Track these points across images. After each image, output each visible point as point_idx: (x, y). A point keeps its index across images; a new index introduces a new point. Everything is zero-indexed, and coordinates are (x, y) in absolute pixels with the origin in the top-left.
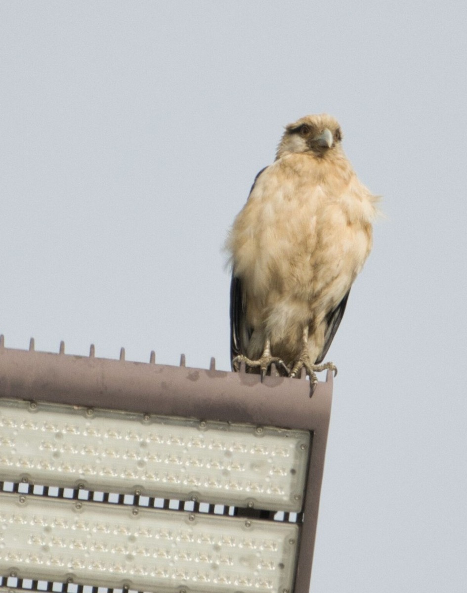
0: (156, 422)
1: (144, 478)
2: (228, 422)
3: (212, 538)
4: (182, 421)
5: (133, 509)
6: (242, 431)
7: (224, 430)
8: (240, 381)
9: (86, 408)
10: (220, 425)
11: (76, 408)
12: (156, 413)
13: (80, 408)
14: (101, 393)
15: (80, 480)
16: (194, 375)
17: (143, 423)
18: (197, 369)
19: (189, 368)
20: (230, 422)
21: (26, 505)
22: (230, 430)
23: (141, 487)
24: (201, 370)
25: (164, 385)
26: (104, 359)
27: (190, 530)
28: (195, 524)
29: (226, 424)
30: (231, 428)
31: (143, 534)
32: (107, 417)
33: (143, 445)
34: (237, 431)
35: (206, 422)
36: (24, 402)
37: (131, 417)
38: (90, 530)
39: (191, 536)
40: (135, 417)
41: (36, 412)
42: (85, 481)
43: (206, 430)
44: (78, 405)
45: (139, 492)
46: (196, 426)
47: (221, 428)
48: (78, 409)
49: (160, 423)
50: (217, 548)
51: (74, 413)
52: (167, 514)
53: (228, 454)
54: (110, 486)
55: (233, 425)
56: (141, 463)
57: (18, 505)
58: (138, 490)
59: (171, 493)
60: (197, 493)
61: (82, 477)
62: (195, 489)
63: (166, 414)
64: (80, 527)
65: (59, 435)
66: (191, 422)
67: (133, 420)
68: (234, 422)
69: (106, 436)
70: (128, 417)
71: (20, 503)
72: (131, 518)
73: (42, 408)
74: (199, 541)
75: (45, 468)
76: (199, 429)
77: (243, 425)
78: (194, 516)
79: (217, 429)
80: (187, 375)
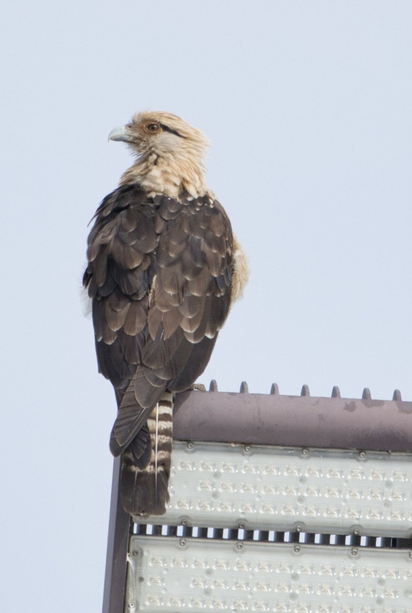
0: (315, 456)
1: (304, 514)
2: (388, 451)
3: (375, 572)
4: (342, 452)
5: (295, 546)
6: (402, 460)
7: (384, 460)
8: (397, 409)
9: (243, 445)
10: (379, 454)
11: (233, 445)
12: (314, 447)
13: (238, 445)
14: (258, 428)
15: (239, 520)
16: (351, 405)
17: (301, 457)
18: (352, 399)
19: (344, 399)
20: (390, 451)
21: (187, 548)
22: (390, 460)
23: (302, 523)
24: (357, 400)
25: (321, 417)
26: (258, 394)
27: (353, 565)
28: (359, 558)
29: (385, 453)
30: (392, 457)
31: (305, 570)
32: (265, 453)
33: (302, 480)
34: (396, 460)
35: (365, 452)
36: (181, 442)
37: (289, 452)
38: (253, 570)
39: (354, 571)
40: (293, 452)
41: (193, 452)
42: (245, 520)
43: (365, 461)
44: (235, 443)
45: (300, 528)
46: (356, 457)
47: (381, 457)
48: (236, 447)
49: (319, 456)
50: (381, 582)
51: (231, 451)
52: (329, 549)
53: (388, 484)
54: (270, 524)
55: (393, 454)
56: (301, 499)
57: (179, 549)
58: (299, 527)
59: (332, 527)
60: (360, 526)
61: (242, 516)
62: (356, 522)
63: (324, 447)
64: (241, 568)
65: (216, 475)
66: (351, 454)
67: (291, 455)
68: (394, 451)
69: (264, 473)
70: (286, 452)
71: (181, 547)
72: (293, 555)
73: (199, 447)
74: (363, 576)
75: (205, 509)
76: (358, 461)
77: (404, 454)
78: (357, 550)
79: (376, 459)
80: (344, 405)
